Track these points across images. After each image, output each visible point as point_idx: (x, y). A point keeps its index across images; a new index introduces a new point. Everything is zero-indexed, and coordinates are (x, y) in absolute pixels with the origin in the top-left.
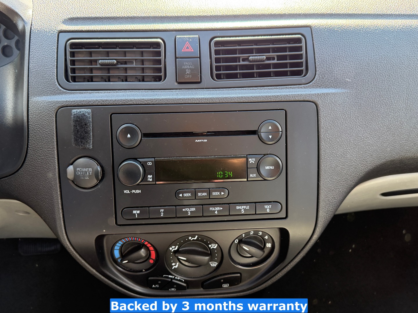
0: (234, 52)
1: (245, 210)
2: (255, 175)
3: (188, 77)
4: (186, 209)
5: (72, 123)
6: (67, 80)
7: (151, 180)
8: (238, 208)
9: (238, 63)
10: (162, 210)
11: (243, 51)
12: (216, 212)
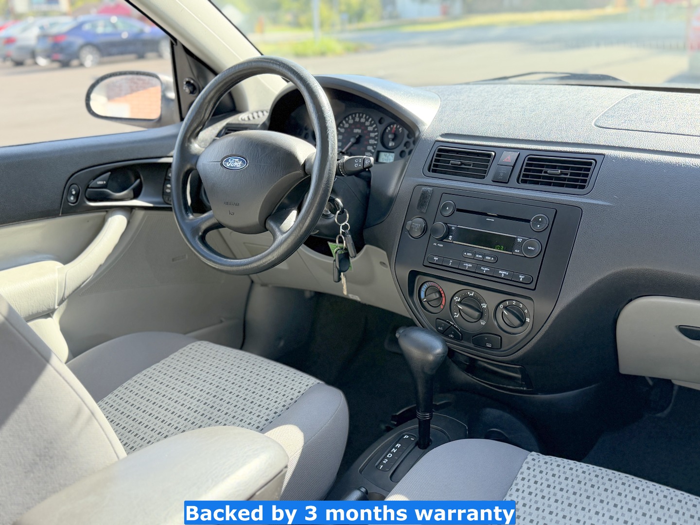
0: (543, 166)
1: (505, 274)
2: (518, 251)
3: (500, 178)
4: (466, 264)
5: (420, 195)
6: (429, 171)
7: (451, 239)
8: (500, 272)
9: (540, 174)
10: (451, 261)
11: (548, 166)
12: (485, 271)
